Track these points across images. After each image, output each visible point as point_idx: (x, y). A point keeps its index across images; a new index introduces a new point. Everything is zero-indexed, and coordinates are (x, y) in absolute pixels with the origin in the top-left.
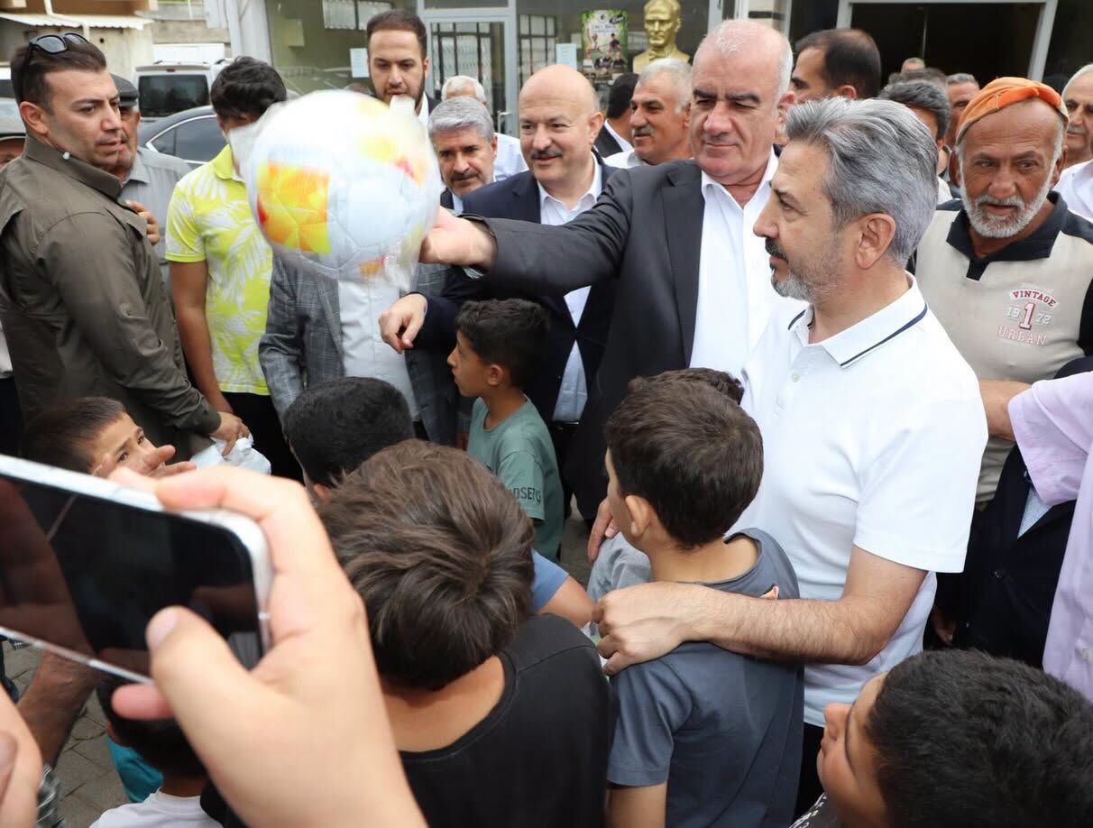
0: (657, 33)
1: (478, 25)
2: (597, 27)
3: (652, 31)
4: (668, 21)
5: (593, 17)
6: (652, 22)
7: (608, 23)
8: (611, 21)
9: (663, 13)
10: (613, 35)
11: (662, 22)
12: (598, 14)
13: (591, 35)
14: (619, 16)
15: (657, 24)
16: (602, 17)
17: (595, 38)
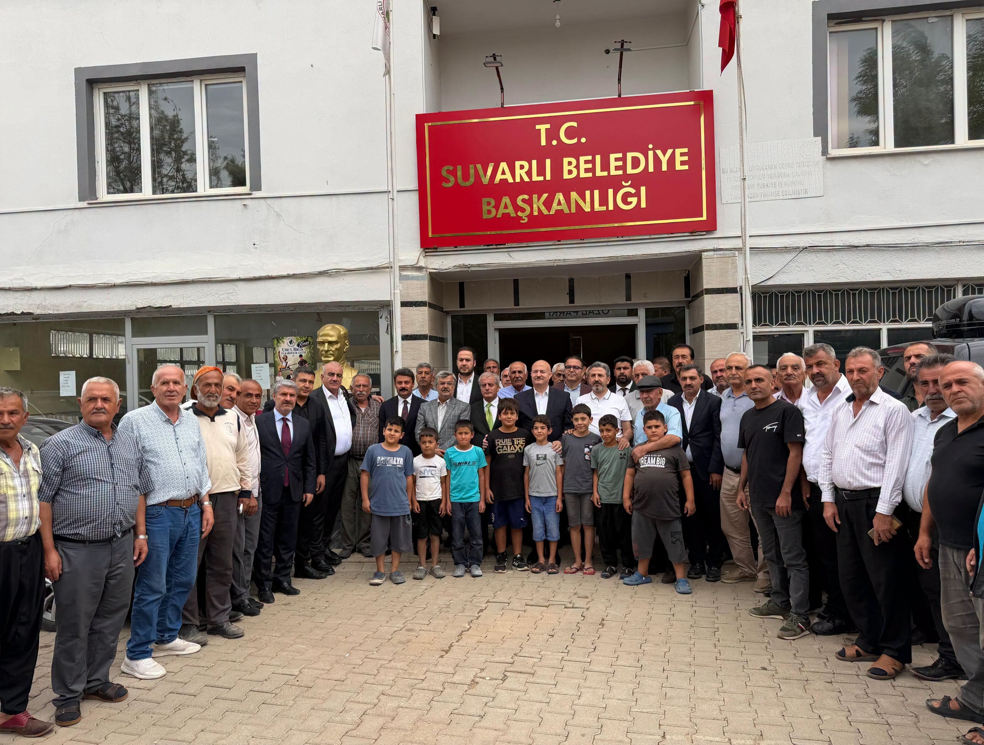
0: (327, 351)
1: (181, 349)
2: (287, 350)
3: (323, 350)
4: (336, 342)
5: (283, 342)
6: (323, 343)
7: (296, 347)
8: (298, 345)
9: (331, 336)
10: (301, 356)
11: (330, 343)
12: (287, 340)
13: (282, 356)
14: (305, 341)
15: (326, 345)
16: (291, 342)
17: (286, 359)
